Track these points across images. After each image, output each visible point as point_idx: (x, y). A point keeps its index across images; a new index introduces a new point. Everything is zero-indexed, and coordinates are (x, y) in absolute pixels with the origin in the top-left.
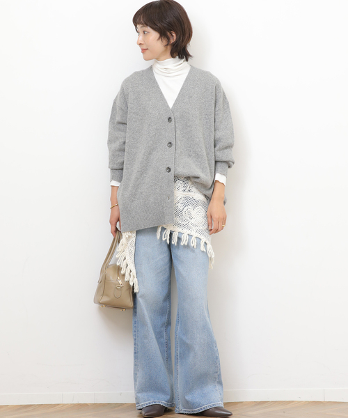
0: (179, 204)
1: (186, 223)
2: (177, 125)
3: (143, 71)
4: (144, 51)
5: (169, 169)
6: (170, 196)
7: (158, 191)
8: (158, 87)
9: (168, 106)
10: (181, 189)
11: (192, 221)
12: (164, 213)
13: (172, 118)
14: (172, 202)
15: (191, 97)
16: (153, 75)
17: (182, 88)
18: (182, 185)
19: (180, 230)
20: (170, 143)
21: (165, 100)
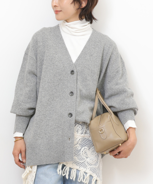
0: (78, 145)
1: (83, 161)
2: (78, 78)
3: (51, 28)
4: (57, 12)
5: (71, 115)
6: (71, 137)
7: (60, 133)
8: (64, 44)
9: (71, 61)
10: (80, 132)
11: (88, 160)
12: (64, 152)
13: (75, 71)
14: (72, 143)
15: (92, 55)
16: (60, 33)
17: (85, 47)
18: (81, 128)
19: (78, 167)
20: (72, 92)
21: (69, 55)
